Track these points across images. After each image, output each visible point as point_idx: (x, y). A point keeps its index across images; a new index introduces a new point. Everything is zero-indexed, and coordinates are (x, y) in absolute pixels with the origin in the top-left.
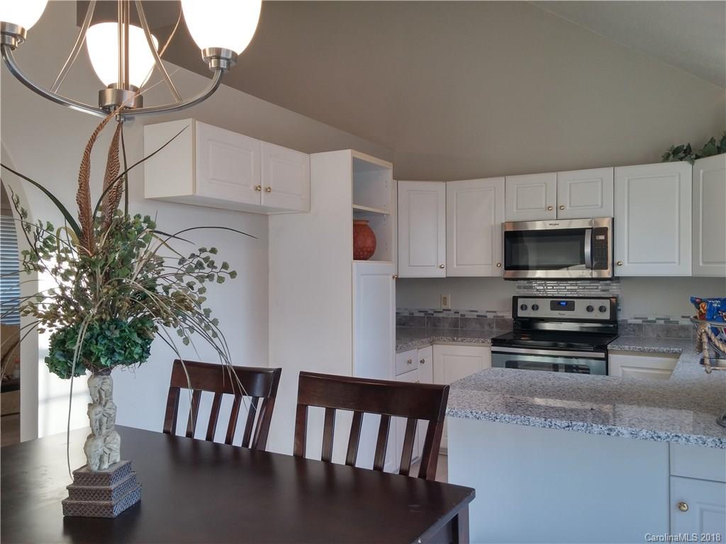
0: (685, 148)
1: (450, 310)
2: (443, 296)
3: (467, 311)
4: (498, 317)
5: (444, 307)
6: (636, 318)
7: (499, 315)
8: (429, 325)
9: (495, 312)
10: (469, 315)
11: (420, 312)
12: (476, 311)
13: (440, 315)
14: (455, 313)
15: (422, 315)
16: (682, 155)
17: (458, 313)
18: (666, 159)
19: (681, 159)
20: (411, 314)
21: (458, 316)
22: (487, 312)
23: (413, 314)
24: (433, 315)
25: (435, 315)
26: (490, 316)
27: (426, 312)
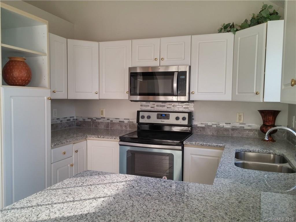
0: (231, 25)
1: (105, 118)
2: (101, 110)
3: (114, 118)
4: (130, 122)
5: (102, 116)
6: (201, 124)
7: (131, 121)
8: (94, 126)
9: (129, 119)
10: (115, 121)
11: (88, 119)
12: (119, 119)
13: (100, 121)
14: (107, 119)
15: (90, 120)
16: (229, 29)
17: (109, 119)
18: (220, 31)
19: (228, 31)
20: (83, 120)
21: (109, 121)
22: (124, 119)
23: (85, 120)
24: (95, 120)
25: (97, 121)
26: (126, 121)
27: (92, 119)
